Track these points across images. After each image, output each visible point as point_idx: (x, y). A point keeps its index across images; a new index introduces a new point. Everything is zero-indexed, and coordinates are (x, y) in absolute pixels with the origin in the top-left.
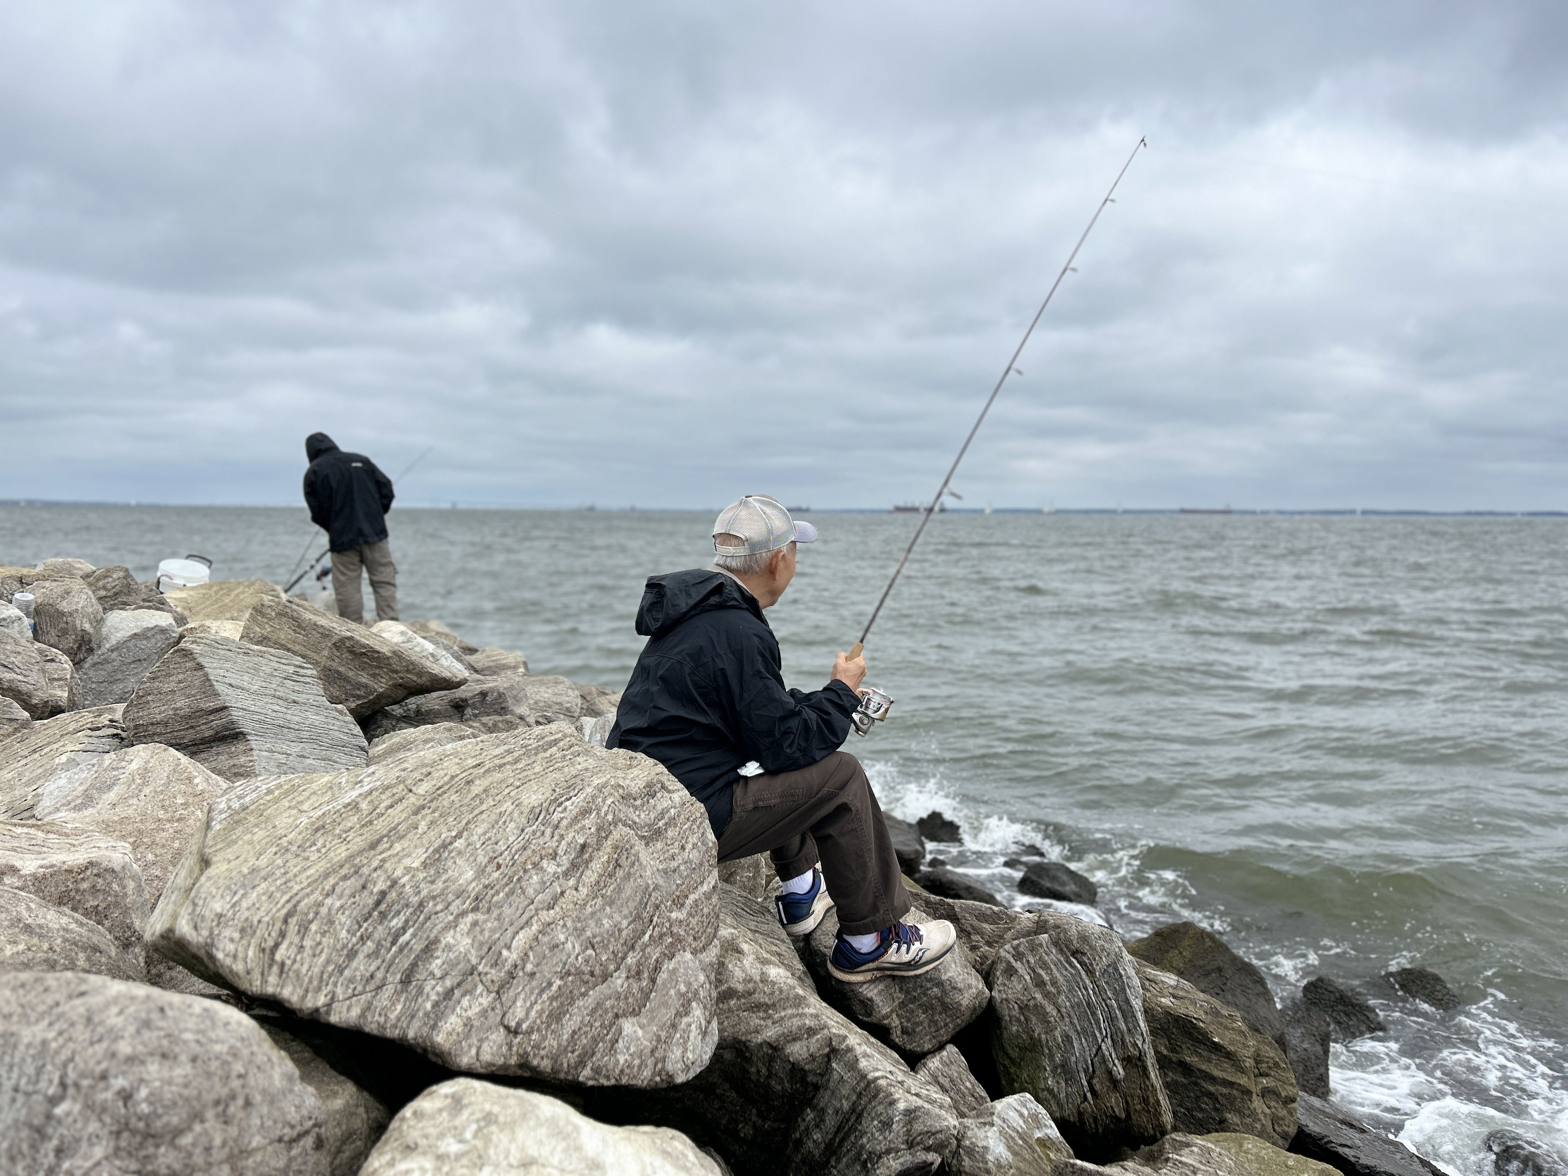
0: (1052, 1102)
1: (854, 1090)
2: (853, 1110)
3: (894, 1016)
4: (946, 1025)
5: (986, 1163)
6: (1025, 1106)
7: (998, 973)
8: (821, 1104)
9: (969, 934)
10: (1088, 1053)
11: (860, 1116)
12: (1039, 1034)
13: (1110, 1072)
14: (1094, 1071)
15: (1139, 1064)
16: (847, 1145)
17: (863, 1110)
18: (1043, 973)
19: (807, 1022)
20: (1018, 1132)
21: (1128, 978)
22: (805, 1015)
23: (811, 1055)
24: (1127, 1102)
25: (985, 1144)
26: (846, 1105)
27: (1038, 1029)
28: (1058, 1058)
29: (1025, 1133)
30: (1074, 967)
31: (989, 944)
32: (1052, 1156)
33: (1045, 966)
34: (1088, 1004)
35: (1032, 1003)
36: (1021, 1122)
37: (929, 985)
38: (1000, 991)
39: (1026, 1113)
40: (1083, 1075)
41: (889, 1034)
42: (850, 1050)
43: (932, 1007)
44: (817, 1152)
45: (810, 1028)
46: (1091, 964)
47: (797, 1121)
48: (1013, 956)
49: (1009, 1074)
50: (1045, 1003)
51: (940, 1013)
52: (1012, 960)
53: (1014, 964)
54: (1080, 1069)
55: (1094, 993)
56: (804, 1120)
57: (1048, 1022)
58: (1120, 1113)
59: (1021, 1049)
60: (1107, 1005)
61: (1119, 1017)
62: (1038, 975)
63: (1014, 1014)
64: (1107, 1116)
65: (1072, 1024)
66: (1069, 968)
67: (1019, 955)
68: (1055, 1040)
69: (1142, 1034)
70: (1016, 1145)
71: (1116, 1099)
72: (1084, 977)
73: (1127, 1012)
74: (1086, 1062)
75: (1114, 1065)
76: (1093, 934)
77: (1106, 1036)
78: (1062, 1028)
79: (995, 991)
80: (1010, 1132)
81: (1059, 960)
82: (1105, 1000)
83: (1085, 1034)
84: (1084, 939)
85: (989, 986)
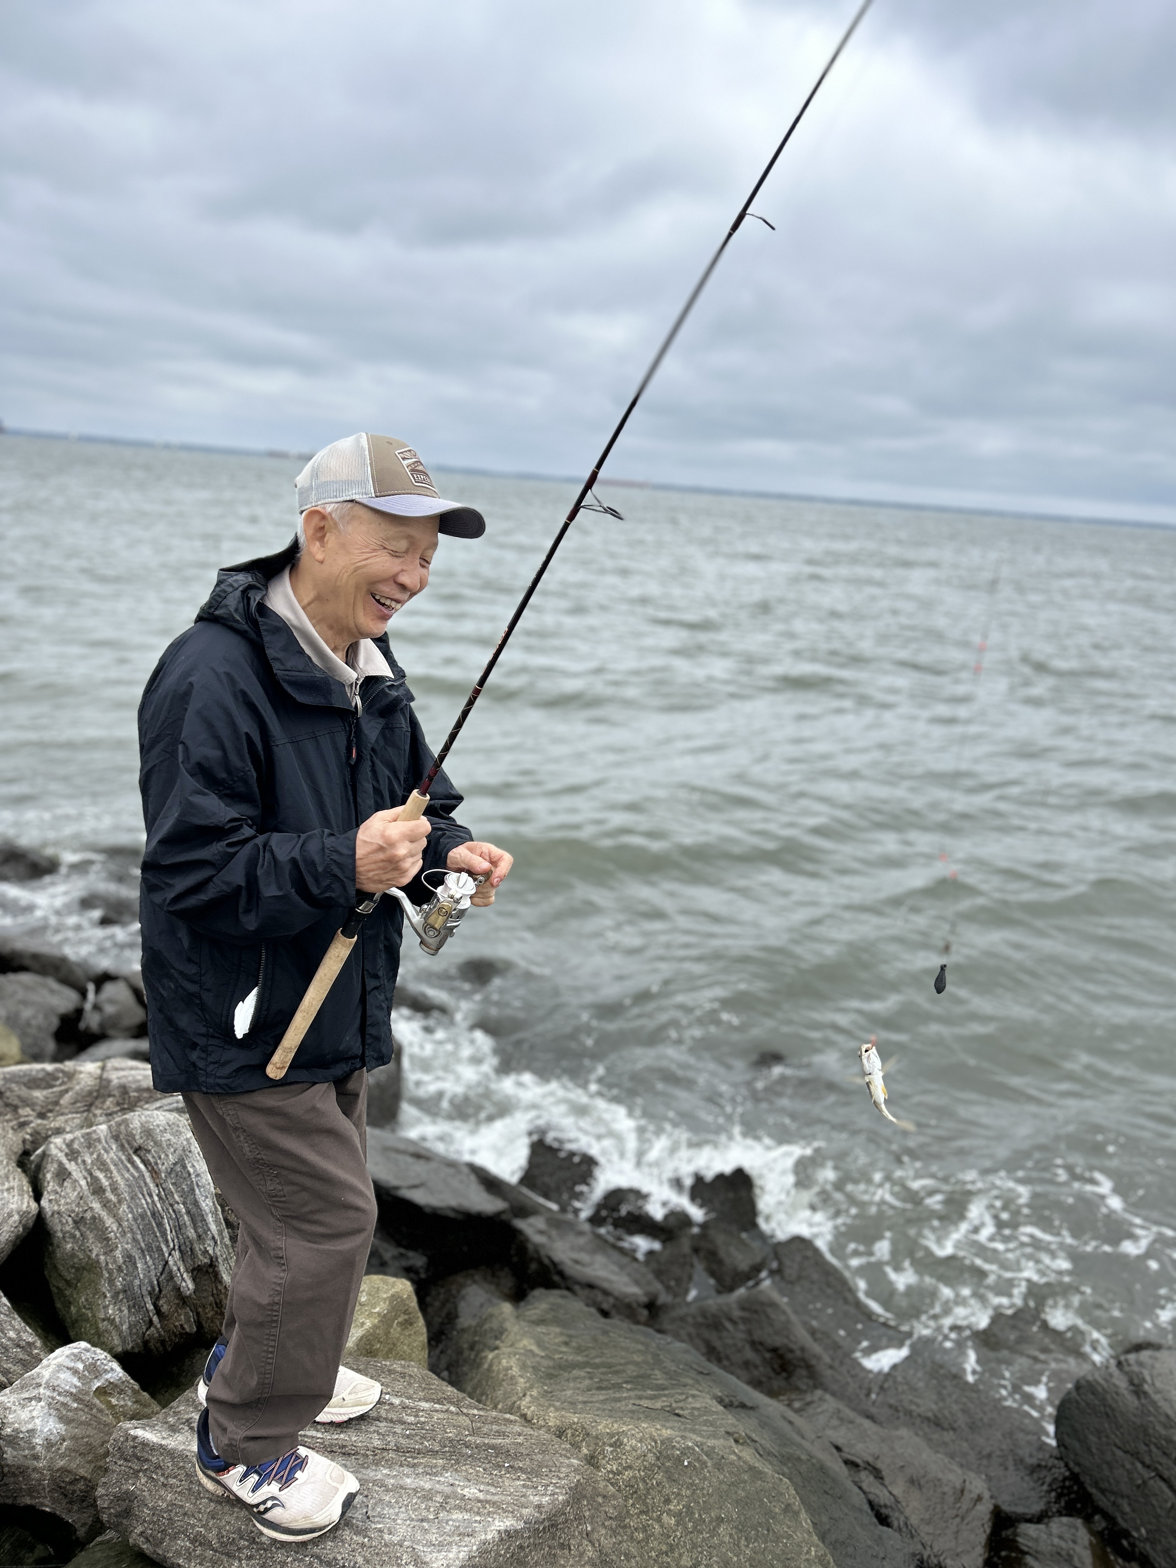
0: (114, 1333)
5: (34, 1448)
6: (79, 1358)
7: (49, 1176)
10: (153, 1273)
12: (97, 1255)
13: (178, 1289)
15: (210, 1270)
18: (101, 1176)
20: (71, 1393)
21: (198, 1175)
24: (198, 1314)
25: (30, 1427)
27: (96, 1250)
29: (80, 1391)
30: (136, 1168)
31: (42, 1116)
33: (103, 1166)
34: (153, 1213)
35: (88, 1215)
36: (75, 1381)
38: (50, 1201)
39: (80, 1366)
40: (148, 1299)
46: (156, 1164)
48: (67, 1155)
49: (64, 1296)
50: (104, 1214)
52: (65, 1161)
53: (67, 1165)
54: (145, 1293)
55: (160, 1198)
57: (108, 1239)
58: (191, 1328)
59: (77, 1269)
60: (174, 1211)
61: (188, 1223)
62: (95, 1179)
63: (68, 1228)
64: (176, 1336)
65: (135, 1240)
66: (132, 1170)
67: (73, 1155)
68: (115, 1262)
69: (213, 1238)
70: (70, 1410)
71: (186, 1314)
72: (148, 1180)
73: (197, 1217)
74: (151, 1283)
75: (183, 1279)
76: (158, 1126)
77: (174, 1249)
78: (123, 1246)
79: (44, 1202)
80: (61, 1399)
81: (120, 1160)
82: (171, 1205)
83: (151, 1249)
84: (148, 1133)
85: (38, 1196)
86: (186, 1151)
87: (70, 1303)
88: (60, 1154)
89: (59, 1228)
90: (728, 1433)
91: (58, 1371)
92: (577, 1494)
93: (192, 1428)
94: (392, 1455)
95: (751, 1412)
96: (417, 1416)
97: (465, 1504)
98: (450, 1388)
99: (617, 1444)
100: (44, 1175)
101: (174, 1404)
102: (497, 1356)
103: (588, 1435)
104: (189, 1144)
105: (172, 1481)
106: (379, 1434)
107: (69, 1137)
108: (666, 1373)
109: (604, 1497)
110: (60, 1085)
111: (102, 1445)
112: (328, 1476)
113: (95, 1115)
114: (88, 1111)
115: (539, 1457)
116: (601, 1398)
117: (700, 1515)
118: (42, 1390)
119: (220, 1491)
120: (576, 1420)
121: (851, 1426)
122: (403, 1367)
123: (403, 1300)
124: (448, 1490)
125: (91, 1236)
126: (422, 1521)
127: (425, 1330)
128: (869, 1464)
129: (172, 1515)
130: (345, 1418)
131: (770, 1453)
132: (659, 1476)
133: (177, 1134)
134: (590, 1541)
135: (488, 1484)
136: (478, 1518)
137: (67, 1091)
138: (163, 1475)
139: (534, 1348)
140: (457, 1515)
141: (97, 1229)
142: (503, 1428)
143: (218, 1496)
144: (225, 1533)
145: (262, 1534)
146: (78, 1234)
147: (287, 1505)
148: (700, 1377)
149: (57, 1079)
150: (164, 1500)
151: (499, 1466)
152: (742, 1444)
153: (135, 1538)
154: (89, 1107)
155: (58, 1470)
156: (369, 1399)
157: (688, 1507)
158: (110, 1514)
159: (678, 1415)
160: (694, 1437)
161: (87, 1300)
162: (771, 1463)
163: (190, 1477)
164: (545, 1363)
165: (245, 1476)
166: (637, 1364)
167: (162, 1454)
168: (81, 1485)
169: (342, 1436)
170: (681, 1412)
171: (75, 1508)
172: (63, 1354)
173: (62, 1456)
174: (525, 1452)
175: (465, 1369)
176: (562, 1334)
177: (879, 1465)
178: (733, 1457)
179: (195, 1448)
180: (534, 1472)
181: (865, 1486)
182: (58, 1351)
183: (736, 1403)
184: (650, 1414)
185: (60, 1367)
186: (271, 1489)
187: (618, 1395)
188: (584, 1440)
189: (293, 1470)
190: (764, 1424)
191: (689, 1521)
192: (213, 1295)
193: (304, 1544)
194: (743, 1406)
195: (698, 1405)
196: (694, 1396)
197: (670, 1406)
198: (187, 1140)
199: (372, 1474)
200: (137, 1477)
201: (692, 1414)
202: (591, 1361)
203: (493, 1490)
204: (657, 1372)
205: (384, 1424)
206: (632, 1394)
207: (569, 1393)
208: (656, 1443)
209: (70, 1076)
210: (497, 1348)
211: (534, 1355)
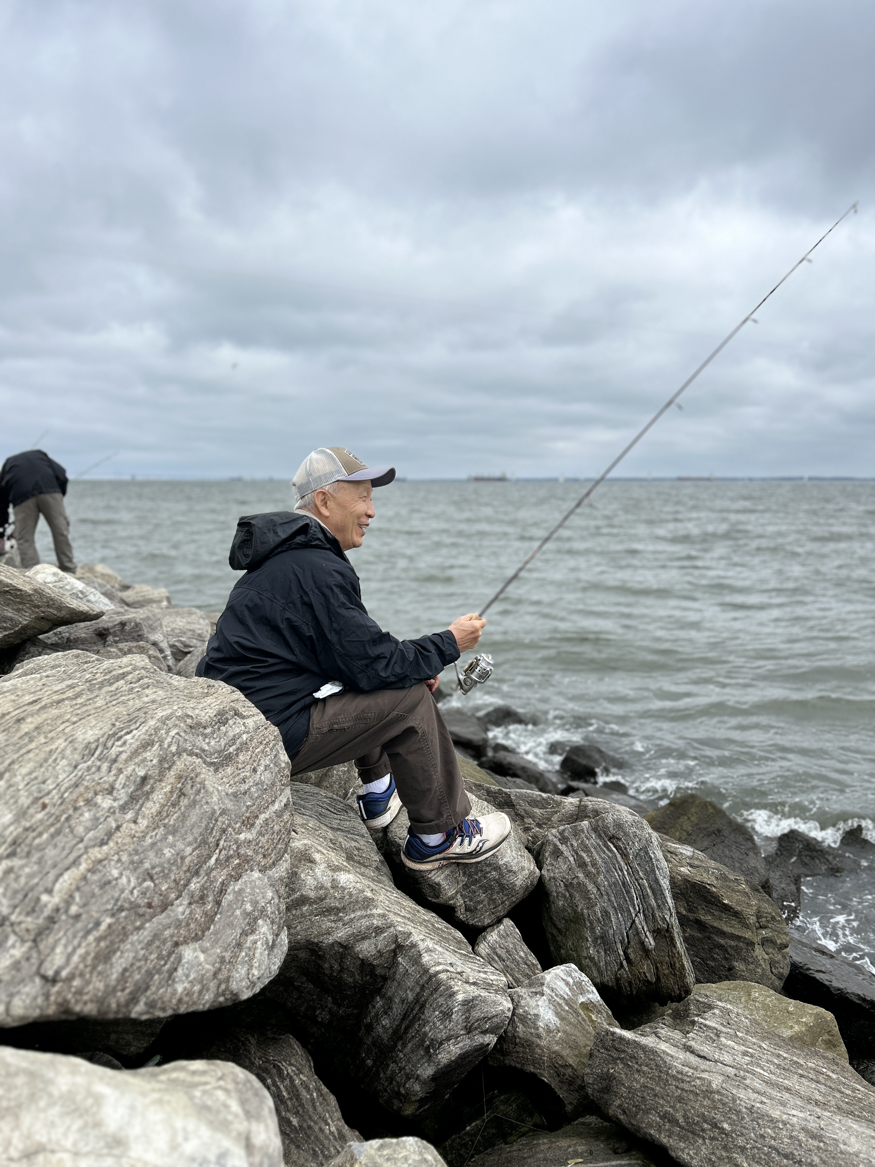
0: (593, 969)
1: (417, 982)
2: (417, 1000)
3: (459, 896)
4: (503, 902)
5: (537, 1029)
6: (570, 975)
7: (547, 854)
8: (389, 994)
9: (522, 818)
10: (623, 927)
11: (423, 1006)
12: (582, 909)
13: (642, 943)
15: (667, 935)
16: (412, 1032)
17: (425, 1001)
18: (584, 855)
19: (375, 922)
20: (564, 999)
21: (657, 860)
22: (373, 915)
23: (379, 952)
24: (657, 968)
25: (536, 1012)
26: (411, 996)
27: (581, 906)
28: (598, 930)
29: (571, 999)
30: (611, 851)
31: (539, 825)
32: (594, 1017)
33: (587, 850)
34: (624, 883)
35: (575, 881)
36: (567, 990)
37: (488, 869)
38: (548, 870)
39: (571, 981)
40: (619, 946)
41: (455, 912)
42: (414, 946)
43: (491, 888)
44: (385, 1037)
45: (378, 927)
46: (626, 849)
47: (368, 1008)
48: (559, 840)
49: (557, 941)
50: (587, 881)
51: (498, 893)
52: (558, 843)
53: (560, 847)
54: (617, 941)
55: (629, 874)
56: (374, 1007)
57: (590, 899)
58: (651, 977)
59: (567, 921)
60: (639, 884)
61: (650, 895)
62: (580, 857)
63: (560, 890)
65: (610, 901)
66: (607, 852)
67: (564, 840)
68: (595, 915)
69: (670, 909)
70: (563, 1010)
71: (648, 965)
72: (620, 860)
73: (657, 891)
75: (646, 936)
76: (626, 821)
77: (639, 912)
78: (601, 904)
79: (544, 870)
80: (558, 999)
81: (598, 845)
82: (637, 880)
84: (619, 826)
85: (540, 866)
86: (649, 841)
87: (560, 947)
88: (554, 840)
89: (554, 889)
94: (834, 1109)
96: (853, 1092)
106: (819, 1091)
107: (562, 828)
110: (552, 808)
111: (585, 1047)
118: (544, 989)
123: (826, 1021)
125: (577, 896)
129: (645, 1094)
133: (641, 829)
137: (556, 812)
138: (637, 1063)
141: (582, 891)
144: (690, 1115)
149: (549, 804)
150: (637, 1082)
153: (614, 1109)
155: (554, 1052)
158: (594, 1089)
161: (573, 944)
167: (636, 1046)
168: (570, 1071)
171: (565, 1088)
172: (559, 970)
173: (557, 1043)
185: (558, 978)
192: (669, 956)
198: (649, 834)
200: (616, 1063)
205: (823, 1087)
209: (558, 804)
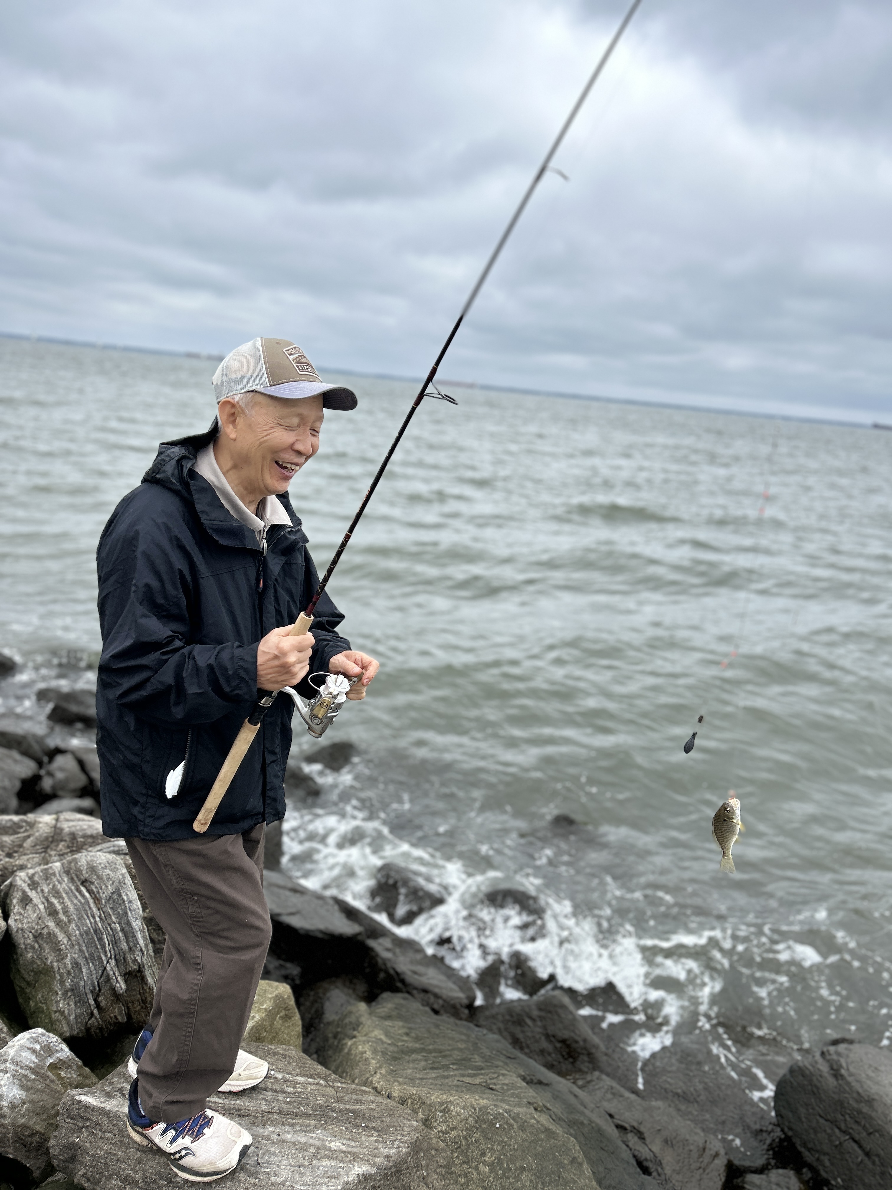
0: (63, 1022)
6: (37, 1042)
7: (15, 901)
10: (94, 976)
12: (51, 962)
13: (113, 989)
14: (100, 990)
15: (139, 974)
18: (55, 901)
20: (30, 1068)
21: (130, 902)
24: (128, 1008)
27: (51, 958)
28: (68, 984)
29: (37, 1066)
30: (83, 896)
32: (63, 1074)
33: (57, 894)
34: (96, 931)
35: (45, 931)
36: (34, 1058)
38: (16, 920)
39: (38, 1047)
40: (90, 996)
46: (98, 893)
48: (29, 885)
50: (57, 931)
52: (27, 889)
53: (30, 893)
54: (88, 991)
55: (101, 919)
57: (60, 950)
58: (122, 1018)
59: (36, 973)
60: (111, 929)
61: (122, 938)
62: (51, 904)
63: (29, 941)
64: (111, 1024)
65: (81, 950)
66: (79, 897)
67: (34, 885)
68: (65, 967)
69: (141, 950)
70: (29, 1081)
71: (119, 1008)
72: (92, 905)
73: (129, 933)
74: (93, 984)
75: (117, 981)
76: (100, 864)
77: (111, 958)
78: (72, 956)
79: (11, 921)
80: (23, 1072)
81: (71, 889)
82: (110, 925)
83: (92, 958)
84: (92, 869)
85: (6, 917)
86: (122, 883)
87: (29, 999)
88: (23, 885)
89: (22, 941)
90: (529, 1103)
91: (21, 1050)
92: (416, 1148)
93: (123, 1095)
94: (276, 1117)
95: (546, 1088)
96: (294, 1087)
97: (332, 1155)
98: (320, 1067)
99: (446, 1111)
100: (11, 901)
101: (109, 1076)
102: (355, 1043)
103: (424, 1103)
104: (124, 877)
105: (108, 1135)
106: (266, 1101)
107: (31, 871)
108: (483, 1057)
109: (436, 1150)
110: (24, 832)
111: (53, 1107)
112: (228, 1132)
113: (50, 856)
114: (45, 852)
115: (388, 1119)
116: (434, 1075)
117: (508, 1165)
118: (8, 1065)
119: (145, 1142)
120: (414, 1092)
121: (621, 1099)
122: (285, 1050)
123: (284, 999)
124: (318, 1143)
125: (47, 947)
126: (300, 1166)
127: (300, 1023)
128: (634, 1128)
129: (108, 1160)
130: (241, 1089)
131: (560, 1119)
132: (477, 1135)
133: (115, 870)
134: (426, 1184)
135: (349, 1139)
136: (342, 1165)
137: (29, 837)
138: (101, 1130)
139: (383, 1037)
140: (326, 1163)
141: (52, 942)
142: (360, 1097)
143: (143, 1146)
144: (148, 1175)
145: (177, 1175)
146: (37, 946)
147: (197, 1154)
148: (508, 1061)
149: (21, 827)
150: (101, 1149)
151: (357, 1126)
152: (540, 1111)
153: (79, 1178)
154: (46, 849)
155: (19, 1126)
156: (259, 1075)
157: (499, 1159)
158: (60, 1160)
159: (491, 1089)
160: (504, 1105)
161: (42, 996)
162: (561, 1126)
163: (122, 1132)
164: (391, 1048)
165: (165, 1131)
166: (460, 1050)
167: (100, 1115)
168: (37, 1138)
169: (238, 1102)
170: (494, 1087)
171: (32, 1155)
172: (24, 1038)
173: (23, 1116)
174: (376, 1115)
175: (330, 1053)
176: (403, 1027)
177: (642, 1129)
178: (533, 1121)
179: (126, 1109)
180: (382, 1131)
181: (631, 1144)
182: (21, 1036)
183: (535, 1081)
184: (470, 1088)
185: (22, 1048)
186: (185, 1141)
187: (446, 1073)
188: (420, 1107)
189: (202, 1127)
190: (556, 1097)
191: (500, 1169)
192: (140, 994)
193: (209, 1183)
194: (540, 1083)
195: (507, 1082)
196: (503, 1075)
197: (486, 1082)
198: (123, 875)
199: (261, 1131)
200: (81, 1132)
201: (503, 1089)
202: (427, 1048)
203: (353, 1144)
204: (476, 1056)
205: (270, 1093)
206: (456, 1072)
207: (409, 1071)
208: (475, 1109)
209: (32, 825)
210: (355, 1037)
211: (383, 1042)
